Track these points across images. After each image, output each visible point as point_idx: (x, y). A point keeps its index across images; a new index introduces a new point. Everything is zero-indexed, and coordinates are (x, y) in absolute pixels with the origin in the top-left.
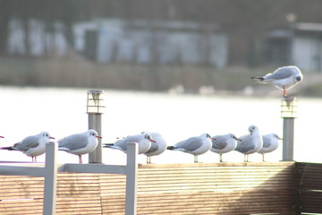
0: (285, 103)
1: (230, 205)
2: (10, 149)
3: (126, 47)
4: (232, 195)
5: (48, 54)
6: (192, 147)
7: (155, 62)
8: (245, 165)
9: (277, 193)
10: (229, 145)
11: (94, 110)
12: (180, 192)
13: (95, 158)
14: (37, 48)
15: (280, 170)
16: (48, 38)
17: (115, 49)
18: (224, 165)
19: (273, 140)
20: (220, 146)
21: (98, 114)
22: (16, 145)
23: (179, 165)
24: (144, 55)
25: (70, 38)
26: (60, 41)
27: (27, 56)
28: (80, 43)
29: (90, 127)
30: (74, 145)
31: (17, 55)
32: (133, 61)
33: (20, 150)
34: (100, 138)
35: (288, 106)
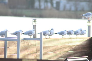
0: (88, 22)
1: (72, 49)
2: (12, 34)
3: (68, 6)
4: (73, 46)
5: (45, 8)
6: (62, 33)
7: (76, 10)
8: (77, 38)
9: (86, 45)
10: (72, 33)
11: (34, 24)
12: (58, 45)
13: (35, 36)
14: (43, 7)
15: (86, 39)
16: (46, 4)
17: (65, 7)
18: (71, 38)
19: (84, 32)
20: (69, 33)
21: (35, 25)
22: (13, 33)
23: (58, 38)
24: (73, 8)
25: (52, 4)
26: (49, 5)
27: (40, 9)
28: (55, 5)
29: (33, 29)
30: (29, 33)
31: (37, 9)
32: (70, 10)
33: (14, 34)
34: (36, 31)
35: (89, 22)
